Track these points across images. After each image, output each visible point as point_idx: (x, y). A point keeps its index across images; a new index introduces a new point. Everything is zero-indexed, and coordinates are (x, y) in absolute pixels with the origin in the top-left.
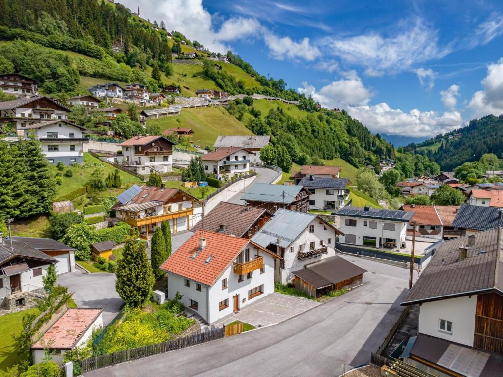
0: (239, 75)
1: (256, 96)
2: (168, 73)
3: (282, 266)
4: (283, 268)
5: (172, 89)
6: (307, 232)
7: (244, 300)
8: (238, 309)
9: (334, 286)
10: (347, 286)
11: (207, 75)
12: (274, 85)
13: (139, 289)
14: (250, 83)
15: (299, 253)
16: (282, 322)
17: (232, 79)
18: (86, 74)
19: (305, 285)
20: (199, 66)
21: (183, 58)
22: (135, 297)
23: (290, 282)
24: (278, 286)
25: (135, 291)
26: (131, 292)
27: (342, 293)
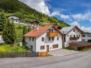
0: (55, 20)
1: (58, 23)
2: (42, 19)
3: (65, 41)
4: (65, 42)
5: (42, 21)
6: (73, 31)
7: (51, 48)
8: (49, 51)
9: (84, 47)
10: (88, 49)
11: (49, 20)
12: (61, 22)
13: (9, 37)
14: (57, 21)
15: (70, 37)
16: (66, 55)
17: (53, 20)
18: (26, 17)
19: (73, 46)
20: (48, 18)
21: (45, 17)
22: (8, 40)
23: (67, 47)
24: (63, 47)
25: (8, 38)
26: (6, 37)
27: (87, 50)
